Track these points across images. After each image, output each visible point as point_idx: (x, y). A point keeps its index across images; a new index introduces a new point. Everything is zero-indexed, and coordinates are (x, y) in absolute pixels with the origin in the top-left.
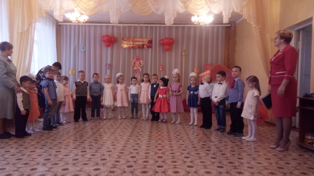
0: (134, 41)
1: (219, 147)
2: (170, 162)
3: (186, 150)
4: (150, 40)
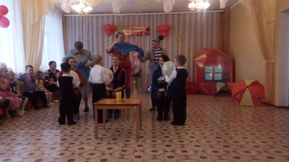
0: (132, 30)
1: (222, 127)
2: (177, 142)
3: (190, 130)
4: (148, 27)
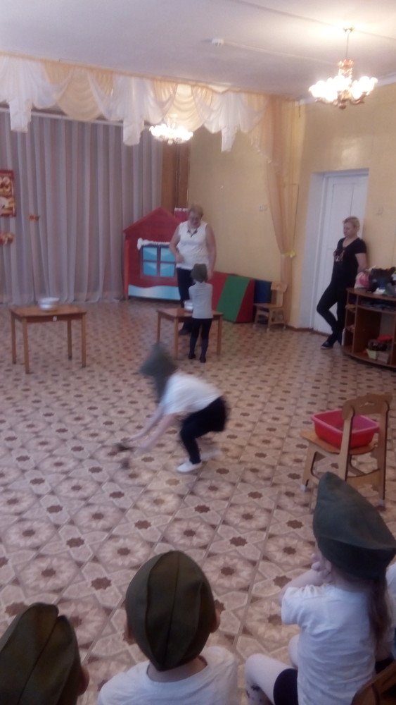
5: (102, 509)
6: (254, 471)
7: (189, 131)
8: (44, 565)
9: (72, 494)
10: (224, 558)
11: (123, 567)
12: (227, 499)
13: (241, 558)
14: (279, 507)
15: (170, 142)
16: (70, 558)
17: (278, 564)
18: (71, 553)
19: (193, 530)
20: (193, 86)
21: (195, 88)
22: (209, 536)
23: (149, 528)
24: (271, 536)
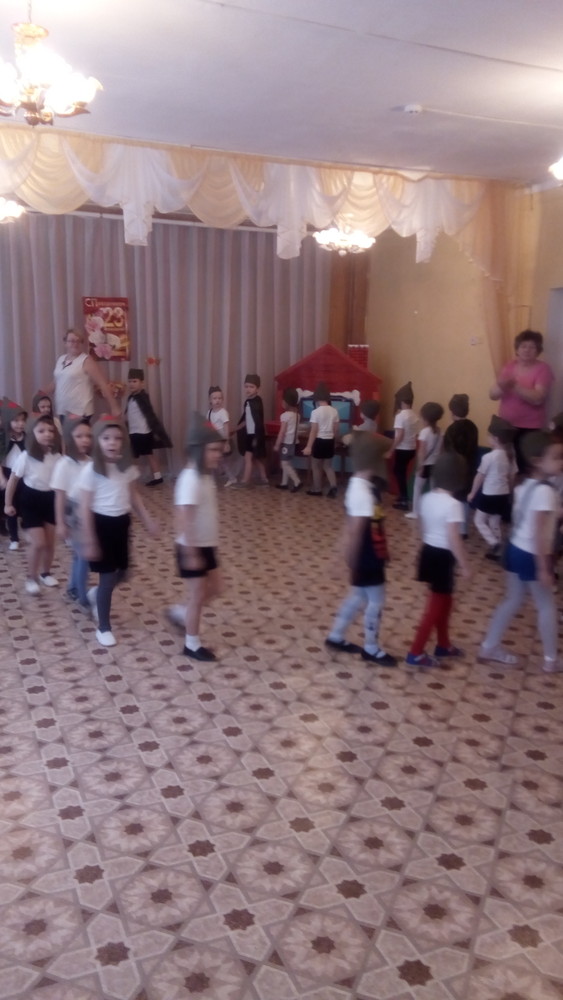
5: (241, 796)
6: (472, 743)
7: (370, 235)
8: (155, 882)
9: (198, 769)
10: (429, 890)
11: (272, 894)
12: (430, 788)
13: (456, 890)
14: (513, 806)
15: (342, 253)
16: (193, 875)
17: (515, 904)
18: (195, 865)
19: (380, 838)
20: (375, 173)
21: (380, 175)
22: (403, 850)
23: (312, 831)
24: (503, 855)
